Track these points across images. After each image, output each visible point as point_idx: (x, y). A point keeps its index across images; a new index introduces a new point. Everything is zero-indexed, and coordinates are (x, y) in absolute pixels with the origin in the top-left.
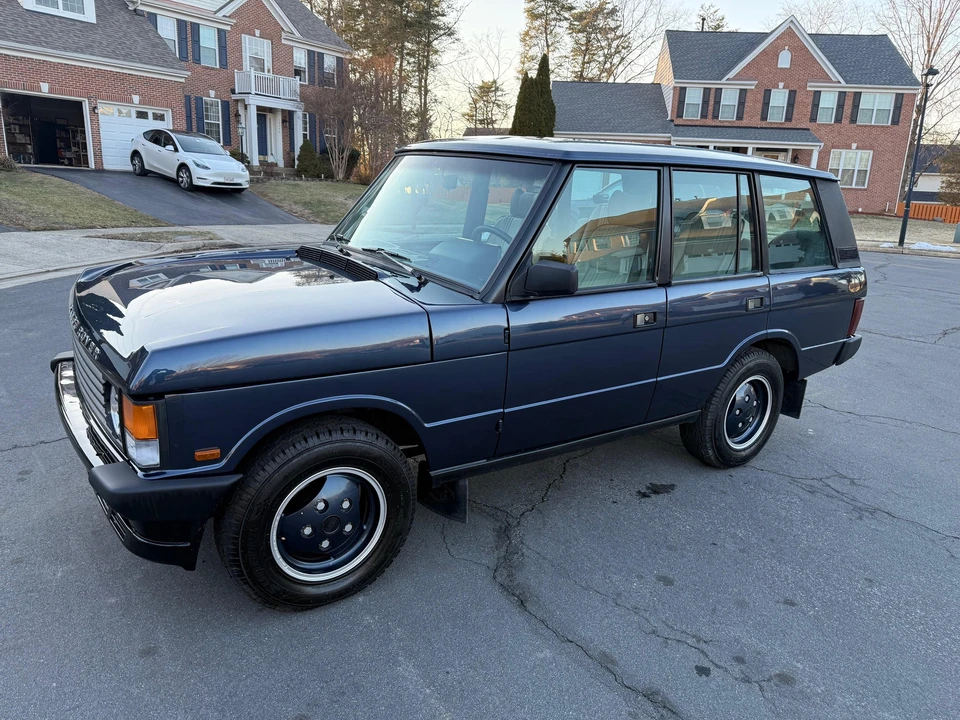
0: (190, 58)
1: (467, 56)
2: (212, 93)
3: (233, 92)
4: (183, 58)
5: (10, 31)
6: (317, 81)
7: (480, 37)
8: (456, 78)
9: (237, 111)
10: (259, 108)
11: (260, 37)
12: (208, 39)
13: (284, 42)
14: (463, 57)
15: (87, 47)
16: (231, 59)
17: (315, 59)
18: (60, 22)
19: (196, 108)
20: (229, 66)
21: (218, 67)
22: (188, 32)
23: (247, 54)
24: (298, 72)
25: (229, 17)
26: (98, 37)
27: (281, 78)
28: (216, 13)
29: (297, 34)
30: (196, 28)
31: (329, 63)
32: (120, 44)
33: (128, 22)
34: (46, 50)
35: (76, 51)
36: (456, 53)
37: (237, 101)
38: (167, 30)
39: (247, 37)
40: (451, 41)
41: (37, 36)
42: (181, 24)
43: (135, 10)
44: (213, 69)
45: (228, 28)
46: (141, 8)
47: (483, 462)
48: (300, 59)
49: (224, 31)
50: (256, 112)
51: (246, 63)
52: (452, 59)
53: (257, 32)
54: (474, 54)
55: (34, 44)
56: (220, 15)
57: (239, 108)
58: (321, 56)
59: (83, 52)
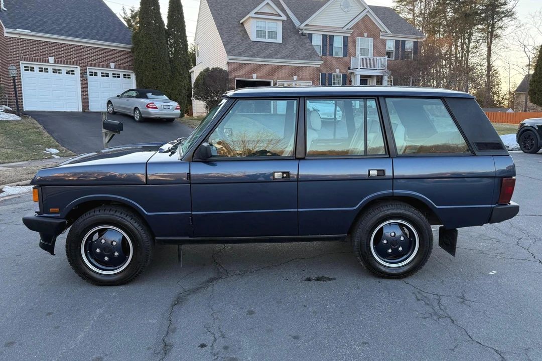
0: (328, 53)
1: (522, 28)
2: (338, 71)
3: (349, 68)
4: (324, 54)
5: (243, 52)
6: (400, 57)
7: (533, 14)
8: (515, 43)
9: (351, 79)
10: (362, 76)
11: (367, 37)
12: (338, 43)
13: (381, 37)
14: (519, 29)
15: (275, 55)
16: (349, 51)
17: (400, 45)
18: (265, 45)
19: (329, 79)
20: (348, 55)
21: (342, 56)
22: (328, 40)
23: (358, 48)
24: (389, 54)
25: (351, 29)
26: (281, 49)
27: (378, 58)
28: (343, 28)
29: (389, 32)
30: (332, 37)
31: (409, 45)
32: (291, 52)
33: (297, 40)
34: (256, 59)
35: (269, 58)
36: (514, 27)
37: (351, 73)
38: (317, 41)
39: (360, 38)
40: (509, 20)
41: (254, 53)
42: (324, 37)
43: (302, 33)
44: (339, 58)
45: (349, 35)
46: (305, 32)
47: (187, 238)
48: (390, 45)
49: (347, 37)
50: (360, 78)
51: (358, 52)
52: (511, 31)
53: (366, 35)
54: (528, 26)
55: (252, 57)
56: (345, 29)
57: (352, 77)
58: (404, 42)
59: (272, 58)
